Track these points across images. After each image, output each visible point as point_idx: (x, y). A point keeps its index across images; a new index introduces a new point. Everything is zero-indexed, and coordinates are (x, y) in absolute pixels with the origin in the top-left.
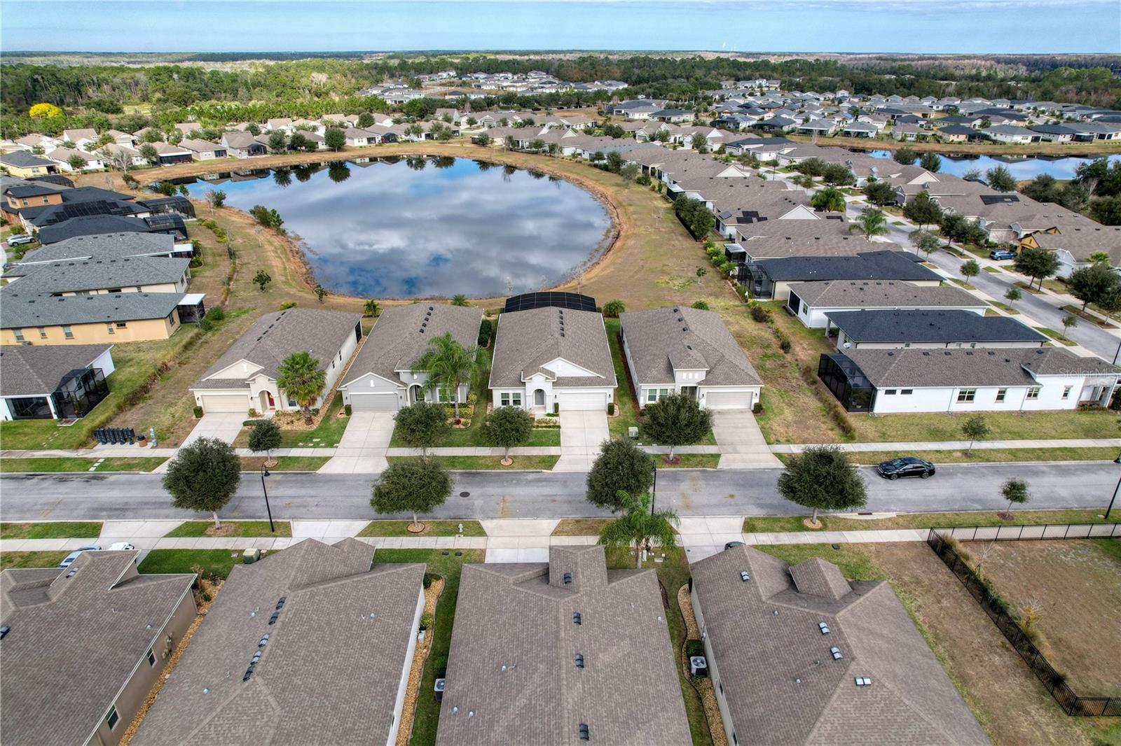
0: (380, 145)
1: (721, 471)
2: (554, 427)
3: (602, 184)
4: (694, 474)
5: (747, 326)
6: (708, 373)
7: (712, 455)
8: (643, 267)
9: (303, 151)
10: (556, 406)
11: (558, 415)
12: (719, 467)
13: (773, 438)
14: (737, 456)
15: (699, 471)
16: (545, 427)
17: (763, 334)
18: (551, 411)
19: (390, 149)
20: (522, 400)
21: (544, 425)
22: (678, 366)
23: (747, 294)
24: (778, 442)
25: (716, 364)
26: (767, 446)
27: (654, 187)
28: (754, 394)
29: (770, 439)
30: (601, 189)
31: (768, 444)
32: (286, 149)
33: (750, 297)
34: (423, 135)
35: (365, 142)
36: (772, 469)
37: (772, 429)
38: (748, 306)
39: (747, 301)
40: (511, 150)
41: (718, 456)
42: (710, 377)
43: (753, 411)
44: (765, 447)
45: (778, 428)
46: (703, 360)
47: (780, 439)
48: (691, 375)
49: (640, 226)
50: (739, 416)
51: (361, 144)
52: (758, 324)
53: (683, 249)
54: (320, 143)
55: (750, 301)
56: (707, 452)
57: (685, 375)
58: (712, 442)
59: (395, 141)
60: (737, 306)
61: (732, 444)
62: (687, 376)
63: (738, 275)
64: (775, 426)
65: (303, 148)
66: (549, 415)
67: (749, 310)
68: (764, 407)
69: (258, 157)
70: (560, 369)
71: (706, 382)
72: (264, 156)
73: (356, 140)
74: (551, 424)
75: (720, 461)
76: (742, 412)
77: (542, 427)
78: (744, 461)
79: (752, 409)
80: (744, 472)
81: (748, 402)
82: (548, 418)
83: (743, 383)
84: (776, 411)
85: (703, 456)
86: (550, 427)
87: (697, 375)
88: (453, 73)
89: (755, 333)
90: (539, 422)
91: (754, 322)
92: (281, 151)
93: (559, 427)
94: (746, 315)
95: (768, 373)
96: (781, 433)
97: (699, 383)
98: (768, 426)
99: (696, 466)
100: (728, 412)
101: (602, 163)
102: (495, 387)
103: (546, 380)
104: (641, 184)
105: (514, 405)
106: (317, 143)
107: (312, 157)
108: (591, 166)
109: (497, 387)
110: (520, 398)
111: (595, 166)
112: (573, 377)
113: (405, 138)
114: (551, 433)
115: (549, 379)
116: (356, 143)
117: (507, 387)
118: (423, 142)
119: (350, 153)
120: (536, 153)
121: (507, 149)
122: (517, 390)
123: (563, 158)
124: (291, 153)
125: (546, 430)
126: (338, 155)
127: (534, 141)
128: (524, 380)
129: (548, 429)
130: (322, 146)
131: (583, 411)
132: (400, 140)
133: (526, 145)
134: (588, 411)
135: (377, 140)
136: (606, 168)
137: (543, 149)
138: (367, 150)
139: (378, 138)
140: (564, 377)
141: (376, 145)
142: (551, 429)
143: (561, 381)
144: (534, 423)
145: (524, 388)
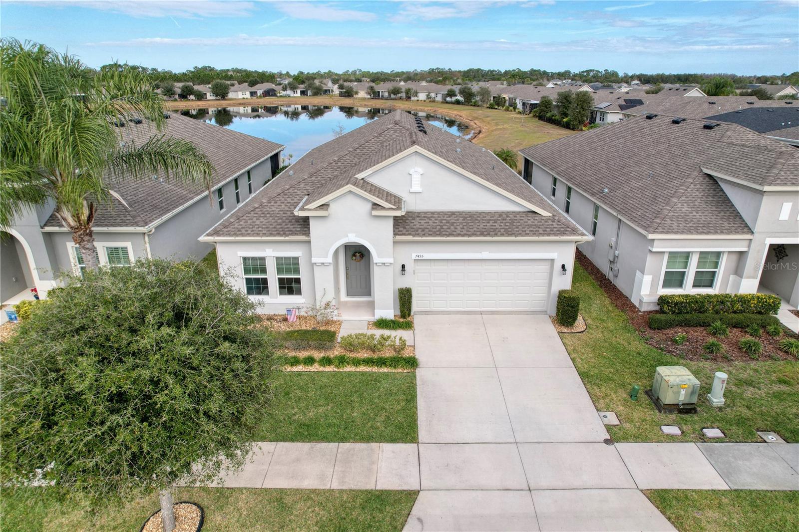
0: (260, 97)
2: (395, 362)
9: (192, 99)
10: (405, 298)
11: (409, 326)
16: (368, 362)
18: (389, 313)
19: (270, 101)
20: (303, 276)
21: (365, 355)
22: (778, 180)
27: (507, 108)
32: (177, 97)
34: (299, 92)
35: (248, 95)
40: (373, 98)
51: (245, 96)
54: (208, 95)
59: (275, 95)
65: (192, 97)
66: (382, 324)
74: (388, 354)
77: (357, 362)
82: (378, 333)
86: (382, 362)
90: (350, 345)
92: (172, 98)
93: (412, 362)
101: (454, 99)
102: (223, 235)
103: (375, 213)
104: (492, 108)
105: (281, 293)
106: (206, 94)
107: (201, 104)
108: (442, 102)
109: (229, 235)
110: (298, 273)
111: (447, 103)
112: (453, 213)
113: (283, 93)
114: (385, 384)
115: (383, 208)
116: (240, 95)
117: (258, 235)
118: (298, 97)
119: (234, 102)
120: (395, 99)
121: (368, 98)
122: (288, 246)
123: (418, 101)
124: (181, 101)
125: (371, 374)
126: (224, 103)
127: (392, 88)
128: (302, 209)
129: (375, 369)
130: (209, 96)
131: (481, 313)
132: (279, 95)
133: (386, 94)
134: (493, 313)
135: (258, 95)
136: (458, 102)
137: (399, 95)
138: (251, 101)
139: (259, 93)
140: (426, 213)
141: (257, 98)
142: (385, 370)
143: (416, 223)
144: (331, 348)
145: (309, 242)
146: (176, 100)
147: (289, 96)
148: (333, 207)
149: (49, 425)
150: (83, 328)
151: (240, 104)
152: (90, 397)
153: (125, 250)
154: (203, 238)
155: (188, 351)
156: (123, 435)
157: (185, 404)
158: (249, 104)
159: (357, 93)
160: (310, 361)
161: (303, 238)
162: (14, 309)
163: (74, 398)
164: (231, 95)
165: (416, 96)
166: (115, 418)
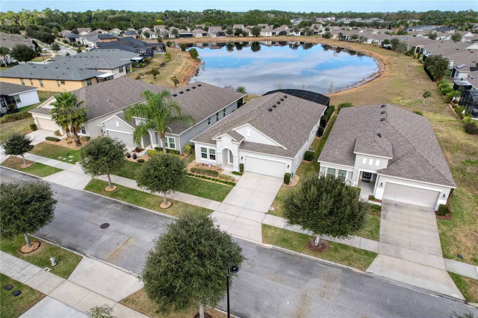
0: (277, 36)
1: (369, 277)
3: (383, 55)
4: (334, 271)
5: (456, 136)
6: (391, 162)
7: (366, 253)
8: (385, 91)
9: (241, 36)
10: (242, 167)
12: (368, 270)
13: (453, 251)
14: (397, 261)
15: (343, 269)
16: (223, 182)
17: (471, 143)
18: (237, 170)
19: (283, 38)
21: (223, 180)
22: (361, 150)
23: (464, 112)
24: (460, 258)
25: (403, 156)
26: (442, 260)
27: (415, 56)
28: (441, 195)
29: (448, 250)
30: (381, 57)
31: (445, 256)
32: (233, 35)
33: (466, 115)
34: (300, 33)
35: (271, 34)
36: (442, 296)
37: (455, 239)
38: (463, 122)
39: (462, 118)
40: (340, 40)
41: (373, 255)
42: (393, 167)
43: (436, 213)
44: (439, 261)
45: (464, 240)
46: (389, 149)
47: (463, 254)
48: (371, 161)
49: (396, 72)
50: (418, 214)
51: (269, 35)
52: (468, 135)
53: (420, 85)
54: (250, 33)
55: (465, 118)
56: (363, 247)
57: (365, 160)
58: (374, 235)
59: (286, 35)
60: (452, 121)
61: (397, 244)
62: (368, 161)
63: (460, 102)
64: (461, 237)
65: (241, 35)
66: (234, 173)
67: (462, 125)
68: (452, 210)
69: (220, 37)
70: (248, 135)
71: (386, 172)
72: (223, 37)
73: (266, 33)
74: (230, 181)
75: (373, 263)
76: (422, 210)
78: (404, 272)
79: (437, 209)
80: (400, 288)
81: (433, 201)
83: (430, 179)
84: (466, 218)
85: (355, 250)
86: (226, 183)
87: (378, 162)
88: (334, 18)
89: (464, 141)
90: (222, 177)
91: (464, 134)
92: (231, 35)
93: (235, 185)
94: (458, 127)
95: (467, 177)
96: (467, 247)
97: (379, 171)
98: (450, 234)
99: (342, 261)
100: (406, 206)
101: (387, 45)
102: (196, 141)
103: (232, 142)
104: (407, 55)
105: (210, 159)
106: (248, 33)
107: (245, 39)
108: (380, 47)
109: (197, 141)
110: (215, 154)
111: (383, 48)
112: (259, 144)
113: (290, 34)
114: (224, 188)
115: (234, 141)
116: (266, 34)
117: (204, 142)
118: (299, 36)
119: (262, 38)
120: (353, 42)
121: (338, 40)
122: (212, 146)
123: (366, 44)
124: (235, 37)
125: (222, 185)
126: (257, 39)
127: (353, 35)
128: (214, 138)
129: (224, 184)
130: (250, 35)
131: (265, 175)
132: (288, 35)
133: (349, 38)
134: (268, 176)
135: (277, 34)
136: (389, 48)
137: (357, 39)
138: (271, 38)
139: (277, 33)
140: (251, 142)
141: (275, 36)
142: (226, 185)
143: (247, 145)
144: (216, 176)
145: (216, 146)
146: (233, 37)
147: (294, 36)
148: (222, 139)
149: (147, 178)
150: (153, 165)
151: (265, 40)
152: (152, 175)
153: (174, 139)
154: (191, 141)
155: (166, 171)
156: (156, 182)
157: (164, 179)
158: (270, 40)
159: (332, 36)
160: (210, 179)
161: (215, 145)
162: (146, 152)
163: (150, 175)
164: (262, 34)
165: (366, 41)
166: (155, 179)
